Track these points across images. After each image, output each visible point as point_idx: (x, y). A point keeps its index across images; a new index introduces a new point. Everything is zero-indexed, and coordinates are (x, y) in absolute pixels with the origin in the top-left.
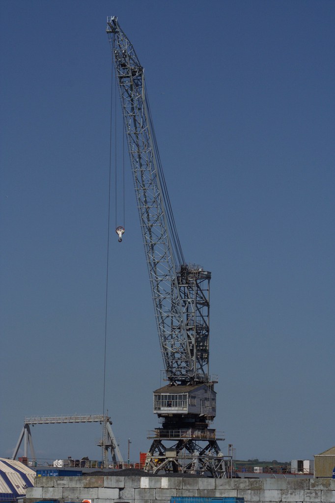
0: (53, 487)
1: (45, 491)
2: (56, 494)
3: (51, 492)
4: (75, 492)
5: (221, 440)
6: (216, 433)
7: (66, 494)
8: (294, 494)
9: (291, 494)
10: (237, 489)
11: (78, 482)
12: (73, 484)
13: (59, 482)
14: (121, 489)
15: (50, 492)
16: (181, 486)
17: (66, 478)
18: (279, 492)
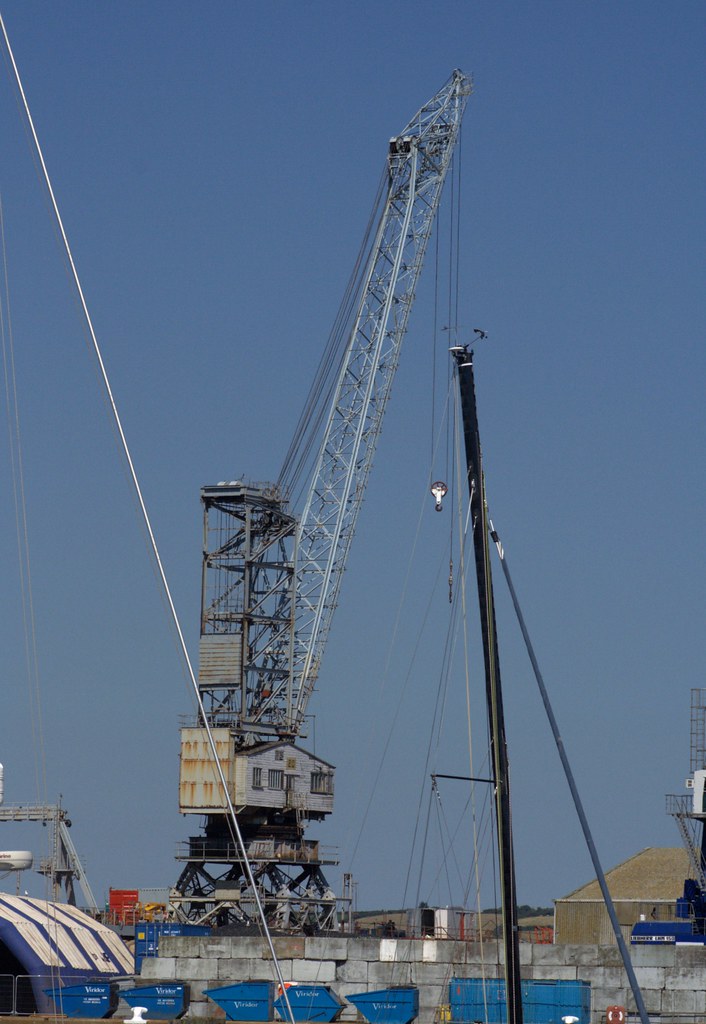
0: (199, 957)
1: (182, 966)
2: (203, 971)
3: (194, 967)
4: (244, 967)
5: (333, 863)
6: (321, 849)
7: (225, 972)
8: (690, 975)
9: (684, 975)
10: (576, 964)
11: (251, 948)
12: (241, 953)
13: (210, 947)
14: (339, 963)
15: (191, 967)
16: (463, 958)
17: (224, 939)
18: (661, 971)
